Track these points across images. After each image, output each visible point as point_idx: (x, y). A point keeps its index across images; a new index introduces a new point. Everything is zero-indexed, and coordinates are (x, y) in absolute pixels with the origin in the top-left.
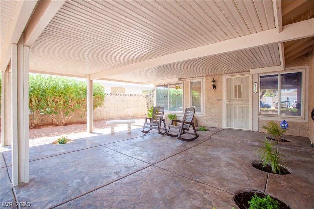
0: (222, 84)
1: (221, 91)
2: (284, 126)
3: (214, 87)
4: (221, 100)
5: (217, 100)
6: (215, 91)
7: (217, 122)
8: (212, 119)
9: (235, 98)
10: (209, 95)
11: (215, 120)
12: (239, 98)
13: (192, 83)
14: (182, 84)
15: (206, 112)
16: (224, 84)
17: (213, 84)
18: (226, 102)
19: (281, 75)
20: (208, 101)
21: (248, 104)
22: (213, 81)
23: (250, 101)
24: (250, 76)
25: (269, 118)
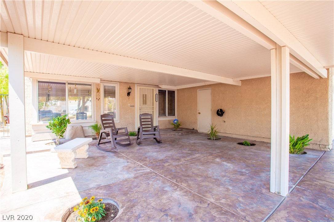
0: (135, 92)
1: (134, 99)
2: (175, 122)
3: (129, 94)
4: (133, 106)
5: (131, 106)
6: (129, 98)
8: (126, 124)
9: (143, 105)
11: (129, 125)
12: (146, 105)
13: (105, 86)
14: (90, 85)
15: (121, 118)
16: (137, 92)
17: (130, 91)
18: (139, 108)
19: (168, 91)
20: (122, 107)
21: (153, 109)
22: (130, 89)
23: (154, 107)
24: (154, 89)
25: (163, 119)
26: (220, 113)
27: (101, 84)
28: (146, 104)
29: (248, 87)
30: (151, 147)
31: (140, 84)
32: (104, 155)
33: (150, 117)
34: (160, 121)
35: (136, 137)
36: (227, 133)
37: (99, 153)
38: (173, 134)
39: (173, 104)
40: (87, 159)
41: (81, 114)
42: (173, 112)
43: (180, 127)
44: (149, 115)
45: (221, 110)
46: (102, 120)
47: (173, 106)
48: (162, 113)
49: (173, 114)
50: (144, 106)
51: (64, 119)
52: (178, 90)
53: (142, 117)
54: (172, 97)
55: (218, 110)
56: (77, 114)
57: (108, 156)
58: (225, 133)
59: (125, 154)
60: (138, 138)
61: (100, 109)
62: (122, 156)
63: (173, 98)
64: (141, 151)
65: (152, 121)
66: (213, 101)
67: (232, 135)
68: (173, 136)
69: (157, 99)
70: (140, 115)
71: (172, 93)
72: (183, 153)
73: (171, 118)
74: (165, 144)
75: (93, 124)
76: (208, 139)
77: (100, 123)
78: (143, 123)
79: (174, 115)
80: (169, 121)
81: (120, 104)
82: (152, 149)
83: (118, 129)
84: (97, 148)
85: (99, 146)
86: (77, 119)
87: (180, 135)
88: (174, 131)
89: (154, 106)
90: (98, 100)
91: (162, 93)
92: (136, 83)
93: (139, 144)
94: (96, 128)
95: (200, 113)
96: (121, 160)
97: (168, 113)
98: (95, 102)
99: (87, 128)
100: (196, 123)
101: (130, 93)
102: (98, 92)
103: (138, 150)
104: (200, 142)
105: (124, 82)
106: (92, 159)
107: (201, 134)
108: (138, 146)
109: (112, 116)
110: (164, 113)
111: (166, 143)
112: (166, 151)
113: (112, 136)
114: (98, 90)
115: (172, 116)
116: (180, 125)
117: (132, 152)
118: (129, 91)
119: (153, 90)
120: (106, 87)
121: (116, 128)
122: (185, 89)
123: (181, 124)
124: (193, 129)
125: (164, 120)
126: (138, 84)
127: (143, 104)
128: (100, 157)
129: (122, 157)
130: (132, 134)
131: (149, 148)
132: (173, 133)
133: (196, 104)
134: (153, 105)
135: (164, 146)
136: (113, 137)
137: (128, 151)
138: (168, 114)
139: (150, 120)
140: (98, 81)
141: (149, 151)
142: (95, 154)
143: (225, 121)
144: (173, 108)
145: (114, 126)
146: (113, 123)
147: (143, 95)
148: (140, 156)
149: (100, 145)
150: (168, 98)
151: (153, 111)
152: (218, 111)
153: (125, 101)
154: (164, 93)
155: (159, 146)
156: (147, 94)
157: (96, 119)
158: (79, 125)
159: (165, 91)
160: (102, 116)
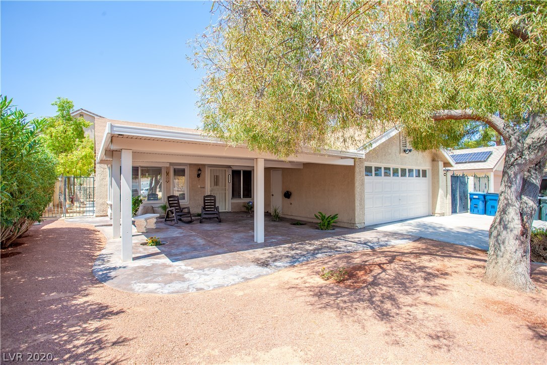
0: (205, 173)
1: (204, 180)
2: (250, 204)
3: (199, 176)
4: (204, 188)
5: (201, 188)
10: (193, 182)
13: (174, 169)
14: (161, 168)
15: (190, 200)
16: (208, 173)
18: (209, 189)
19: (243, 171)
20: (192, 188)
21: (225, 191)
22: (200, 170)
24: (227, 170)
25: (236, 201)
26: (288, 195)
27: (171, 167)
28: (217, 185)
33: (213, 198)
34: (234, 203)
36: (293, 216)
37: (165, 226)
41: (152, 195)
42: (250, 193)
45: (289, 192)
46: (169, 201)
47: (250, 187)
49: (250, 195)
50: (215, 187)
51: (137, 200)
53: (207, 198)
55: (286, 192)
56: (148, 195)
57: (171, 228)
59: (185, 227)
61: (170, 191)
64: (199, 226)
66: (283, 182)
67: (297, 217)
69: (230, 180)
73: (247, 200)
74: (224, 223)
75: (162, 205)
77: (168, 205)
79: (251, 197)
80: (244, 203)
81: (189, 186)
83: (182, 208)
85: (165, 223)
86: (148, 200)
89: (227, 188)
90: (168, 182)
91: (236, 173)
94: (164, 208)
95: (273, 195)
96: (180, 230)
98: (165, 184)
99: (157, 209)
100: (269, 205)
101: (200, 174)
102: (168, 175)
105: (194, 165)
110: (239, 196)
112: (218, 227)
114: (168, 171)
115: (248, 198)
117: (191, 227)
118: (199, 172)
119: (225, 170)
120: (176, 170)
124: (267, 212)
125: (238, 203)
127: (215, 185)
133: (270, 185)
134: (225, 186)
137: (188, 226)
138: (243, 197)
139: (213, 201)
140: (168, 166)
143: (292, 203)
144: (250, 189)
145: (179, 206)
146: (179, 203)
147: (214, 176)
148: (195, 228)
151: (225, 193)
153: (195, 182)
154: (239, 174)
156: (218, 175)
157: (166, 200)
158: (149, 205)
159: (240, 171)
160: (169, 197)
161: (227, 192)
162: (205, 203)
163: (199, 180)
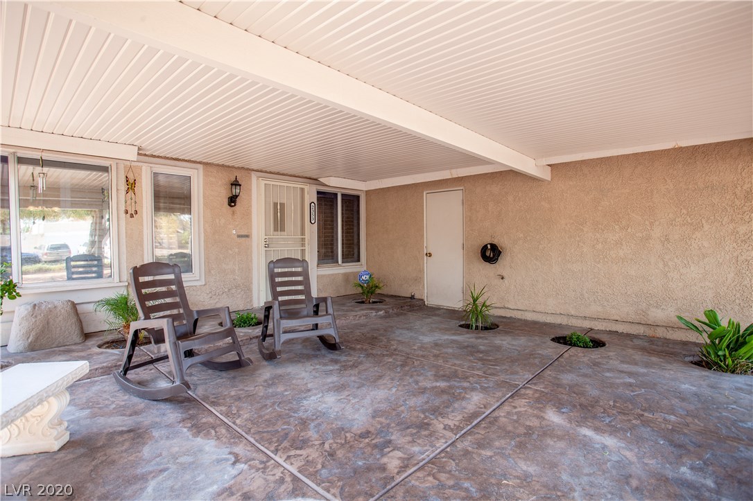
0: (250, 196)
1: (247, 214)
2: (364, 278)
3: (233, 200)
4: (247, 236)
5: (239, 236)
6: (233, 212)
7: (239, 296)
8: (226, 290)
9: (276, 233)
10: (217, 221)
11: (233, 291)
12: (282, 233)
13: (156, 175)
14: (105, 169)
15: (208, 272)
16: (257, 195)
17: (236, 191)
18: (263, 240)
19: (342, 194)
20: (214, 238)
21: (303, 245)
22: (236, 185)
23: (306, 239)
24: (306, 188)
25: (330, 270)
26: (491, 254)
27: (144, 168)
28: (283, 229)
29: (571, 183)
30: (309, 366)
31: (266, 172)
32: (139, 419)
33: (299, 269)
34: (323, 276)
35: (258, 331)
36: (508, 308)
37: (121, 411)
38: (364, 316)
39: (355, 229)
40: (61, 455)
42: (356, 251)
43: (378, 291)
44: (297, 264)
45: (494, 248)
46: (139, 286)
47: (356, 237)
48: (327, 254)
49: (356, 255)
50: (279, 235)
52: (368, 192)
53: (276, 270)
54: (353, 210)
55: (486, 246)
57: (155, 425)
58: (504, 308)
59: (224, 408)
60: (265, 336)
61: (142, 246)
62: (211, 420)
63: (355, 214)
64: (280, 389)
65: (306, 282)
66: (469, 221)
67: (523, 313)
68: (363, 320)
69: (313, 217)
70: (272, 265)
71: (352, 201)
72: (423, 391)
73: (351, 268)
74: (352, 352)
75: (112, 295)
76: (461, 326)
77: (134, 299)
78: (279, 289)
79: (359, 260)
80: (347, 277)
81: (205, 230)
82: (315, 377)
83: (199, 312)
84: (117, 387)
85: (127, 380)
87: (381, 317)
88: (364, 306)
89: (307, 237)
90: (132, 216)
91: (326, 199)
92: (255, 168)
93: (271, 356)
94: (121, 307)
95: (430, 255)
96: (210, 448)
97: (343, 255)
98: (123, 223)
99: (92, 308)
100: (418, 280)
101: (237, 196)
102: (130, 192)
103: (269, 386)
104: (453, 341)
105: (218, 165)
106: (82, 450)
107: (437, 312)
108: (265, 363)
109: (177, 270)
110: (333, 256)
111: (354, 349)
112: (363, 385)
113: (175, 343)
114: (131, 185)
115: (352, 262)
116: (380, 288)
117: (250, 397)
118: (234, 191)
119: (302, 190)
120: (162, 180)
121: (191, 307)
122: (388, 189)
123: (381, 285)
124: (412, 297)
125: (332, 275)
126: (261, 171)
127: (276, 229)
128: (122, 433)
129: (214, 428)
130: (245, 321)
131: (304, 374)
132: (364, 312)
133: (421, 229)
134: (303, 233)
135: (352, 359)
136: (176, 346)
137: (233, 393)
138: (343, 258)
139: (300, 278)
140: (131, 155)
141: (310, 386)
142: (101, 420)
143: (504, 274)
144: (356, 241)
145: (184, 303)
146: (181, 292)
147: (275, 204)
148: (280, 416)
149: (131, 375)
150: (342, 214)
151: (303, 251)
152: (484, 249)
153: (223, 221)
154: (333, 202)
155: (336, 362)
156: (285, 201)
157: (127, 276)
158: (59, 301)
159: (336, 195)
160: (137, 272)
161: (307, 248)
162: (274, 285)
163: (234, 213)
